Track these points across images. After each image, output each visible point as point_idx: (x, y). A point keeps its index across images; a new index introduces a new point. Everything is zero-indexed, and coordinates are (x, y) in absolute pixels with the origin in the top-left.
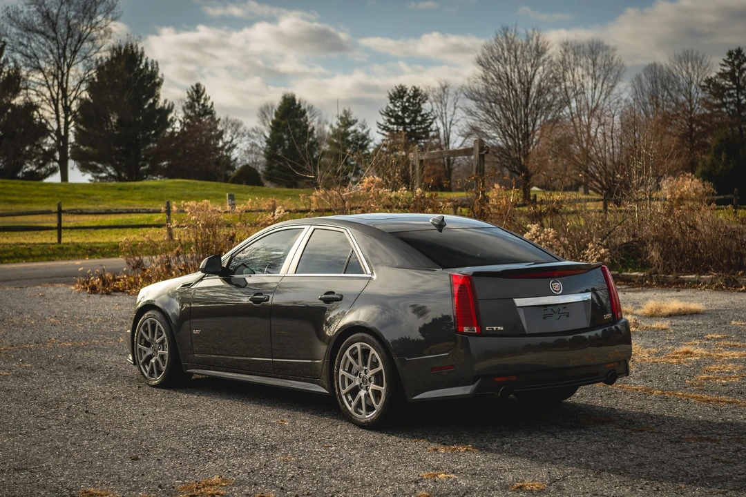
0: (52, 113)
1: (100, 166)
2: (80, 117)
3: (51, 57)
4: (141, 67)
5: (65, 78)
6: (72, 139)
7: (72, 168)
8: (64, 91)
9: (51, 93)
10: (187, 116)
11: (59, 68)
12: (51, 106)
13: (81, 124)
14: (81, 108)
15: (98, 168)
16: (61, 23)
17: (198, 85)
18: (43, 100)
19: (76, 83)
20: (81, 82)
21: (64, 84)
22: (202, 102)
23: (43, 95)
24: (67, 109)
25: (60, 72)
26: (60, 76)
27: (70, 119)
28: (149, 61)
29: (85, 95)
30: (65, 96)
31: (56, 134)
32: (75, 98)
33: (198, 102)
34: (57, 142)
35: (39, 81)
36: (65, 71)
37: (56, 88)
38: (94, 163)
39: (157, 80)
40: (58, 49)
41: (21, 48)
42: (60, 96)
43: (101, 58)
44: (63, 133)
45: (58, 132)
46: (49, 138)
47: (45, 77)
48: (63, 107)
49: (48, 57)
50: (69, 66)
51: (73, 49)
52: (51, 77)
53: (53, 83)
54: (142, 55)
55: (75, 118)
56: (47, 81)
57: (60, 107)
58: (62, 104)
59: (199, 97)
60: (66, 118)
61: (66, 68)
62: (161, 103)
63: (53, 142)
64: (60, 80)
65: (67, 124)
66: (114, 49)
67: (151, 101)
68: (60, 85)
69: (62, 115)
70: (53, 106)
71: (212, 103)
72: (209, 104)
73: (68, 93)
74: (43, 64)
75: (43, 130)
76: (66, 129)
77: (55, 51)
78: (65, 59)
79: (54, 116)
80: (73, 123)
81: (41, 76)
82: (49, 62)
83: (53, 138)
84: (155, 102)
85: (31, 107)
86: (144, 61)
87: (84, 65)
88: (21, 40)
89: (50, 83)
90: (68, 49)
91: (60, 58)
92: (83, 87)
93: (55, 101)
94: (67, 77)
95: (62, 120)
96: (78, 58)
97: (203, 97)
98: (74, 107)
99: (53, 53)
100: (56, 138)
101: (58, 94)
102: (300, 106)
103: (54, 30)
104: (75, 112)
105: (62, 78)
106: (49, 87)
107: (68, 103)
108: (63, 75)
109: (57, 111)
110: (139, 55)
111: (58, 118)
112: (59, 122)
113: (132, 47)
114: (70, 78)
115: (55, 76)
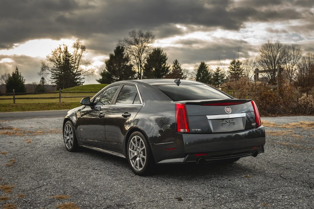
2: (144, 68)
3: (137, 51)
4: (162, 55)
5: (141, 57)
6: (142, 74)
8: (140, 61)
10: (173, 69)
11: (139, 55)
13: (145, 70)
14: (145, 66)
17: (176, 60)
18: (134, 64)
19: (144, 59)
20: (145, 59)
21: (140, 59)
23: (134, 62)
24: (141, 66)
25: (139, 56)
27: (142, 69)
28: (164, 53)
29: (146, 62)
30: (140, 62)
31: (138, 73)
32: (143, 63)
34: (138, 75)
35: (133, 58)
37: (138, 60)
39: (166, 58)
41: (129, 49)
42: (139, 62)
43: (150, 52)
44: (140, 73)
46: (136, 74)
47: (135, 57)
49: (136, 52)
50: (142, 54)
51: (143, 49)
52: (137, 57)
55: (143, 69)
56: (136, 58)
57: (139, 65)
59: (177, 64)
60: (141, 69)
61: (141, 55)
62: (166, 65)
63: (137, 75)
65: (141, 70)
66: (154, 49)
67: (164, 64)
68: (139, 60)
69: (140, 67)
70: (137, 65)
72: (179, 65)
73: (141, 62)
74: (134, 53)
75: (135, 72)
76: (141, 72)
78: (141, 52)
79: (137, 68)
80: (143, 70)
81: (134, 57)
82: (136, 53)
85: (131, 66)
86: (162, 53)
87: (146, 54)
88: (128, 47)
90: (141, 49)
91: (139, 52)
92: (146, 60)
93: (138, 64)
95: (140, 69)
96: (144, 51)
97: (178, 63)
98: (143, 65)
100: (138, 74)
101: (138, 62)
103: (138, 44)
104: (143, 67)
105: (140, 58)
106: (136, 60)
107: (141, 64)
108: (140, 56)
109: (138, 67)
110: (161, 51)
111: (138, 69)
112: (139, 70)
113: (159, 49)
114: (142, 57)
115: (138, 57)
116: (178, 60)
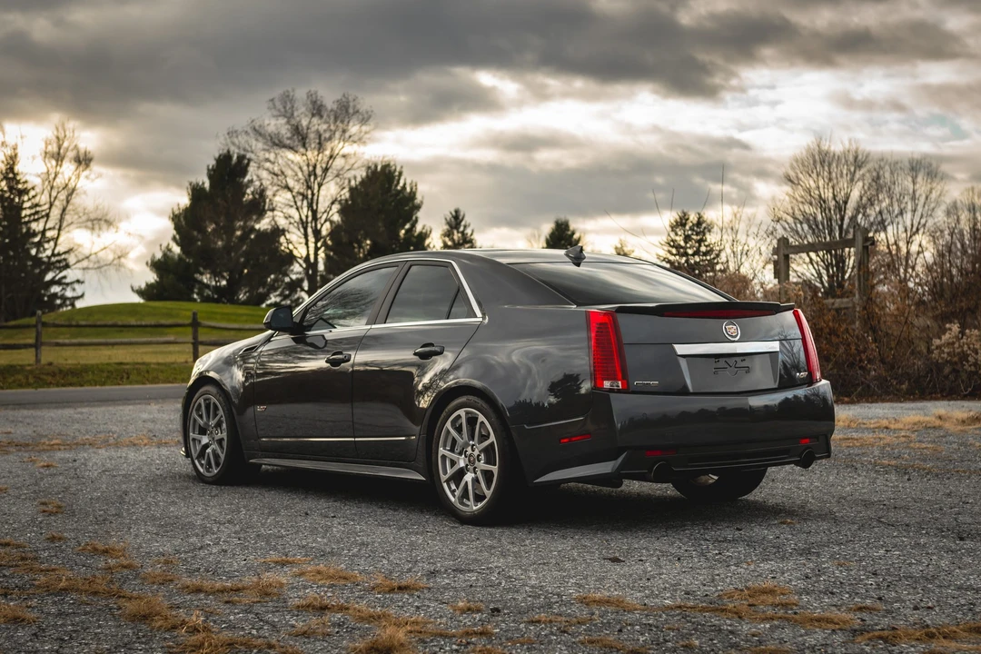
0: (300, 238)
2: (330, 242)
3: (300, 174)
4: (399, 188)
5: (315, 198)
6: (321, 267)
8: (315, 213)
9: (300, 215)
11: (309, 187)
12: (299, 229)
14: (332, 234)
16: (312, 137)
17: (457, 211)
18: (291, 223)
19: (327, 204)
20: (333, 203)
21: (314, 205)
22: (461, 229)
23: (290, 216)
24: (317, 233)
25: (310, 192)
26: (310, 197)
27: (319, 245)
28: (408, 182)
29: (336, 218)
30: (315, 218)
31: (305, 262)
32: (326, 221)
33: (457, 229)
34: (306, 270)
35: (287, 202)
36: (315, 191)
37: (305, 210)
39: (416, 203)
40: (308, 165)
41: (268, 165)
42: (310, 219)
43: (355, 177)
44: (312, 260)
45: (307, 259)
46: (297, 265)
47: (294, 197)
48: (313, 231)
49: (296, 175)
50: (320, 185)
51: (324, 166)
52: (300, 198)
53: (302, 204)
54: (400, 174)
55: (325, 244)
56: (295, 202)
57: (310, 230)
58: (312, 228)
59: (458, 225)
60: (316, 243)
61: (316, 187)
62: (419, 228)
63: (301, 269)
64: (310, 201)
65: (317, 249)
66: (369, 167)
67: (409, 226)
68: (310, 206)
69: (312, 239)
70: (302, 230)
72: (469, 231)
73: (319, 216)
74: (291, 182)
75: (291, 258)
76: (316, 255)
77: (305, 168)
78: (316, 179)
79: (303, 241)
80: (324, 249)
81: (289, 196)
82: (298, 181)
83: (301, 266)
84: (413, 227)
85: (278, 231)
86: (402, 182)
87: (337, 184)
88: (267, 156)
89: (299, 204)
90: (318, 167)
91: (310, 176)
92: (336, 207)
93: (303, 224)
94: (318, 196)
95: (312, 246)
96: (331, 174)
97: (463, 223)
98: (325, 231)
99: (302, 171)
100: (304, 265)
101: (307, 217)
102: (573, 233)
103: (304, 146)
104: (325, 238)
105: (312, 199)
106: (297, 209)
107: (319, 226)
108: (313, 195)
109: (306, 236)
110: (397, 174)
111: (307, 245)
112: (308, 248)
113: (389, 166)
114: (321, 199)
115: (304, 197)
116: (463, 210)
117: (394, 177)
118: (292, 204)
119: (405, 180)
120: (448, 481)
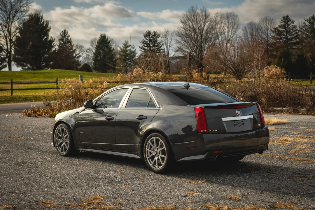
0: (4, 42)
1: (25, 64)
2: (16, 44)
3: (4, 18)
4: (42, 23)
5: (10, 27)
6: (13, 53)
7: (13, 65)
8: (10, 33)
9: (4, 34)
10: (60, 44)
11: (8, 23)
12: (4, 39)
13: (17, 47)
14: (16, 40)
15: (24, 65)
16: (8, 4)
17: (65, 31)
18: (1, 37)
19: (14, 29)
20: (17, 29)
21: (10, 30)
22: (67, 37)
23: (1, 34)
24: (11, 40)
25: (8, 25)
26: (8, 27)
27: (12, 44)
28: (45, 20)
29: (18, 34)
30: (10, 35)
31: (6, 51)
32: (14, 36)
33: (65, 38)
34: (7, 54)
36: (10, 25)
37: (6, 32)
38: (22, 63)
39: (48, 29)
40: (7, 15)
42: (8, 35)
43: (25, 19)
44: (9, 51)
45: (7, 50)
46: (4, 53)
47: (2, 27)
48: (9, 40)
49: (3, 19)
50: (12, 23)
51: (13, 15)
52: (4, 27)
53: (5, 29)
54: (42, 17)
55: (14, 44)
56: (2, 29)
57: (8, 39)
58: (9, 38)
59: (65, 36)
60: (10, 44)
61: (10, 23)
62: (49, 38)
63: (5, 54)
64: (8, 28)
65: (11, 46)
66: (30, 15)
67: (46, 37)
68: (8, 30)
69: (9, 43)
70: (5, 39)
71: (71, 38)
72: (69, 38)
74: (1, 22)
75: (1, 49)
76: (11, 49)
77: (6, 16)
78: (10, 20)
79: (5, 43)
80: (13, 46)
82: (3, 21)
83: (5, 53)
84: (47, 37)
86: (43, 20)
87: (18, 22)
89: (4, 29)
90: (11, 15)
91: (8, 19)
92: (17, 31)
93: (6, 37)
94: (11, 27)
95: (9, 45)
96: (16, 18)
97: (67, 35)
98: (14, 40)
99: (5, 17)
100: (6, 52)
101: (7, 34)
102: (107, 40)
103: (5, 8)
104: (14, 42)
105: (9, 28)
106: (3, 31)
107: (11, 38)
108: (9, 26)
109: (7, 41)
110: (41, 18)
111: (7, 44)
112: (7, 46)
113: (38, 15)
114: (12, 28)
115: (6, 27)
116: (67, 30)
117: (39, 19)
118: (1, 29)
119: (44, 19)
120: (149, 159)
